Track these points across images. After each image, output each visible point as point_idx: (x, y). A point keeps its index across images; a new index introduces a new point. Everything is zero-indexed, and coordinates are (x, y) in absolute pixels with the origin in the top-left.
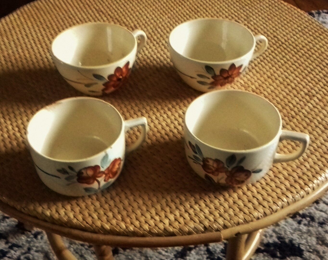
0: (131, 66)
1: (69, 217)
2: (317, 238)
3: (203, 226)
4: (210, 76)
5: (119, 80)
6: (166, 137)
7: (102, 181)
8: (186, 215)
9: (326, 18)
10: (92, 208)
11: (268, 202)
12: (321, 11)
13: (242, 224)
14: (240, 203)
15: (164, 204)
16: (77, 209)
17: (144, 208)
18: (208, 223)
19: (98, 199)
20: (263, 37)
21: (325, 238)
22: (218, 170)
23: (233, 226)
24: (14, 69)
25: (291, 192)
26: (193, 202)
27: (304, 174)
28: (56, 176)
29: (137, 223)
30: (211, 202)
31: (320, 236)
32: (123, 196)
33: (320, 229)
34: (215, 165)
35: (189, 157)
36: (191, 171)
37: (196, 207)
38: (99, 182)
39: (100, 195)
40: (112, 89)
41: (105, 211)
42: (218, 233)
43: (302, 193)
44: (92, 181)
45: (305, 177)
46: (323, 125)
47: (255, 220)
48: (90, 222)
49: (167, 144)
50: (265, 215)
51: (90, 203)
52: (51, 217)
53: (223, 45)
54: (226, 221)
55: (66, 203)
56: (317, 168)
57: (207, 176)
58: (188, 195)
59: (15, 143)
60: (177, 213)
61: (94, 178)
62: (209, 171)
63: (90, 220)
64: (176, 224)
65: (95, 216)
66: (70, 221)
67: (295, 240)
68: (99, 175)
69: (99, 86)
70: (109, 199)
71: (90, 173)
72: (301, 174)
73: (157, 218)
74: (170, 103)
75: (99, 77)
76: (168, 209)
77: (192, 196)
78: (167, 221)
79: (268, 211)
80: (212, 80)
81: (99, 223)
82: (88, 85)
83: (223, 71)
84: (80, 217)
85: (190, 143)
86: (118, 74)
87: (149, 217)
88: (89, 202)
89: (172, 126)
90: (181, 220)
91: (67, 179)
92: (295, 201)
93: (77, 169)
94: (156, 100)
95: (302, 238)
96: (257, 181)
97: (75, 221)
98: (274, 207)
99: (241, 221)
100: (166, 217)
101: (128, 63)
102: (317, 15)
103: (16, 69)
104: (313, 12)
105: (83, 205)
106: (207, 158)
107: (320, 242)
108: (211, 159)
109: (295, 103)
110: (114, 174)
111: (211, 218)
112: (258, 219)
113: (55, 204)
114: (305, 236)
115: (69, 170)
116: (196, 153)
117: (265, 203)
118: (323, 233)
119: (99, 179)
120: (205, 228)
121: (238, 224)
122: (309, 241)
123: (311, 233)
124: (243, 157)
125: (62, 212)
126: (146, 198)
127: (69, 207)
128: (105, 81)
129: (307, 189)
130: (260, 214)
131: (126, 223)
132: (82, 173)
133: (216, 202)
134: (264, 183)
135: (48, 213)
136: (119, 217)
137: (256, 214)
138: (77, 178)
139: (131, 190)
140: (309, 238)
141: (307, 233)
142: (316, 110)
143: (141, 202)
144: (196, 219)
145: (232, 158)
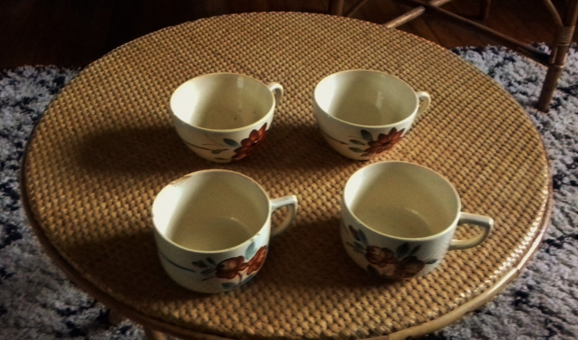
0: (267, 128)
1: (203, 320)
2: (473, 329)
3: (367, 328)
4: (365, 142)
5: (254, 145)
6: (314, 216)
7: (244, 275)
8: (347, 316)
9: (473, 57)
10: (230, 307)
11: (444, 298)
12: (467, 48)
13: (414, 325)
14: (410, 299)
15: (319, 303)
16: (213, 309)
17: (295, 307)
18: (375, 325)
19: (237, 297)
20: (425, 94)
21: (482, 329)
22: (385, 261)
23: (403, 329)
24: (115, 127)
25: (470, 286)
26: (354, 300)
27: (482, 263)
28: (188, 270)
29: (288, 326)
30: (376, 298)
31: (476, 327)
32: (267, 292)
33: (475, 318)
34: (383, 255)
35: (348, 243)
36: (348, 259)
37: (358, 305)
38: (241, 276)
39: (239, 291)
40: (244, 156)
41: (247, 311)
42: (386, 337)
43: (482, 286)
44: (233, 275)
45: (484, 267)
46: (500, 202)
47: (428, 320)
48: (230, 326)
49: (314, 224)
50: (440, 314)
51: (227, 301)
52: (181, 319)
53: (379, 104)
54: (395, 323)
55: (197, 301)
56: (498, 256)
57: (369, 267)
58: (347, 290)
59: (126, 224)
60: (336, 313)
61: (236, 271)
62: (374, 261)
63: (229, 322)
64: (335, 327)
65: (235, 317)
66: (204, 324)
67: (447, 332)
68: (243, 268)
69: (230, 153)
70: (251, 296)
71: (232, 265)
72: (478, 263)
73: (312, 319)
74: (314, 173)
75: (230, 142)
76: (323, 308)
77: (352, 291)
78: (324, 324)
79: (443, 310)
80: (368, 147)
81: (241, 327)
82: (215, 152)
83: (382, 136)
84: (217, 319)
85: (351, 227)
86: (253, 139)
87: (301, 318)
88: (226, 299)
89: (319, 202)
90: (341, 322)
91: (203, 273)
92: (474, 296)
93: (218, 262)
94: (296, 169)
95: (454, 330)
96: (430, 273)
97: (211, 324)
98: (451, 305)
99: (413, 322)
100: (323, 318)
101: (265, 125)
102: (463, 52)
103: (119, 128)
104: (458, 48)
105: (219, 304)
106: (373, 247)
107: (476, 335)
108: (378, 247)
109: (464, 174)
110: (258, 265)
111: (377, 319)
112: (432, 319)
113: (184, 303)
114: (458, 327)
115: (207, 263)
116: (358, 239)
117: (440, 300)
118: (479, 323)
119: (241, 272)
120: (370, 331)
121: (409, 326)
122: (463, 333)
123: (465, 323)
124: (418, 246)
125: (194, 312)
126: (296, 295)
127: (201, 306)
128: (238, 147)
129: (487, 281)
130: (435, 314)
131: (274, 326)
132: (223, 266)
133: (381, 298)
134: (436, 274)
135: (176, 314)
136: (265, 318)
137: (430, 313)
138: (216, 271)
139: (276, 283)
140: (463, 330)
141: (460, 323)
142: (489, 183)
143: (290, 299)
144: (359, 320)
145: (405, 246)
